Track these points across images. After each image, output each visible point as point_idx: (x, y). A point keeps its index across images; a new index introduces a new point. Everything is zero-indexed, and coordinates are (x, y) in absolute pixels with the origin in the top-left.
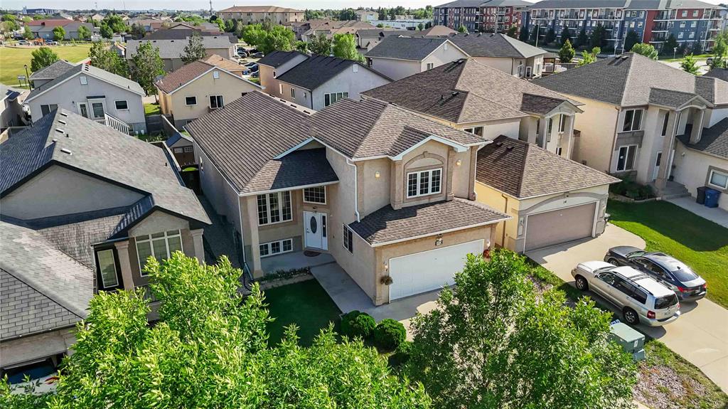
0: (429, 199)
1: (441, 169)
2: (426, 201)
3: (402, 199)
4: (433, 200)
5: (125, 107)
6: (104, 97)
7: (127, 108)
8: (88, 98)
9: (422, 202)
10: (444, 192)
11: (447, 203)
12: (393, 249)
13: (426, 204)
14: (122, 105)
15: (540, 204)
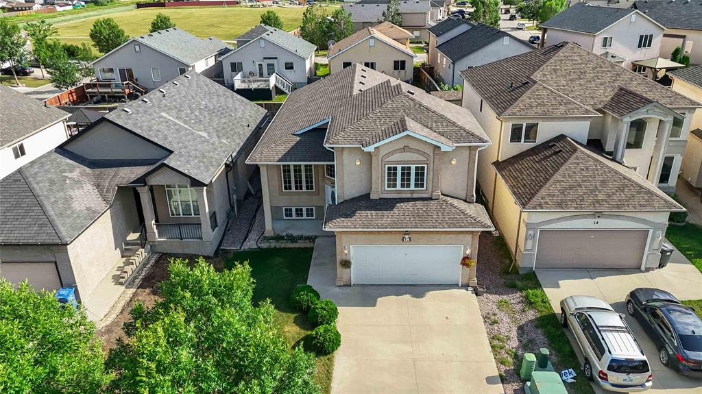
0: (412, 193)
1: (426, 166)
2: (409, 196)
3: (380, 189)
4: (415, 196)
5: (292, 68)
6: (276, 58)
7: (293, 69)
8: (265, 58)
9: (404, 196)
10: (430, 190)
11: (431, 202)
12: (354, 236)
13: (408, 199)
14: (289, 67)
15: (558, 220)
